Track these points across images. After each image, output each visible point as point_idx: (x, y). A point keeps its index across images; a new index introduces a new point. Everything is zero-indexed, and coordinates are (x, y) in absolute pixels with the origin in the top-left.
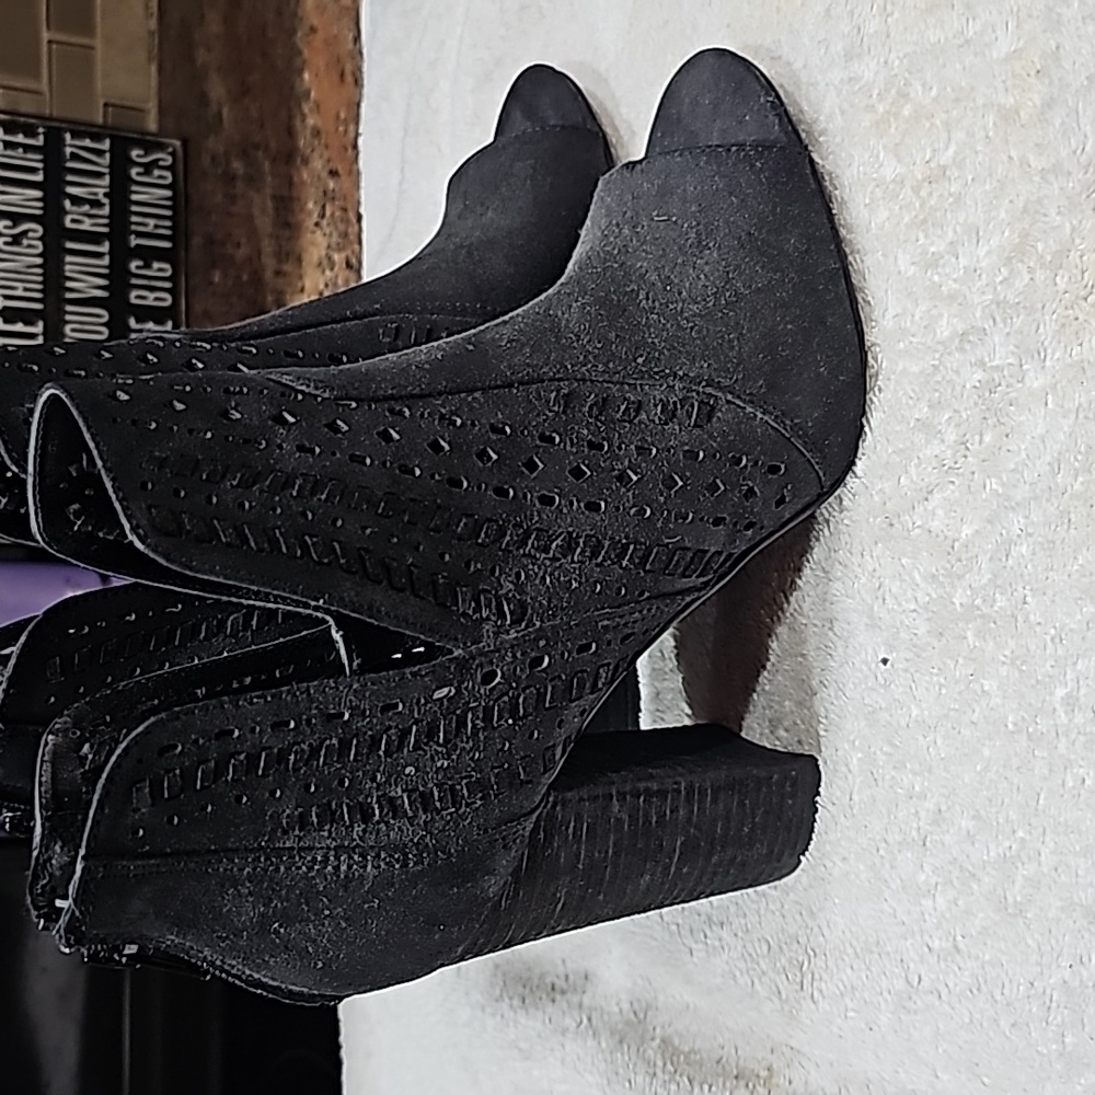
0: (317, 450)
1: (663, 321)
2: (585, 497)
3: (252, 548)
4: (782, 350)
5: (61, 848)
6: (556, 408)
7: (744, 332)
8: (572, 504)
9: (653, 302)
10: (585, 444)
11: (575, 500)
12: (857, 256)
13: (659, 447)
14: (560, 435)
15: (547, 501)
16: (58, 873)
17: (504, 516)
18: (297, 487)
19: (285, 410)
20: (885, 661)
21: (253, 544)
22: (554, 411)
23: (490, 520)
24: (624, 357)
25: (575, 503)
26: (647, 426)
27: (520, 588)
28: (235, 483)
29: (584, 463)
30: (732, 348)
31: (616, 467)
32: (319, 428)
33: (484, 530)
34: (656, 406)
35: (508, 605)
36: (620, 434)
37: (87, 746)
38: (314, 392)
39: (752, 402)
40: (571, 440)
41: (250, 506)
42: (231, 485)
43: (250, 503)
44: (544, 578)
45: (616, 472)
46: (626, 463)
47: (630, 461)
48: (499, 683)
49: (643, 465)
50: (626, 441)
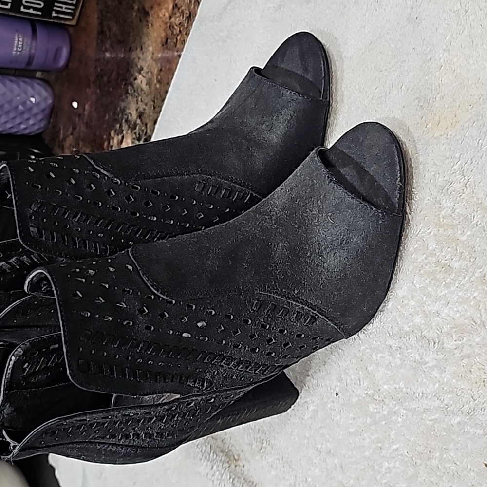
0: (153, 328)
1: (312, 274)
2: (251, 346)
3: (115, 377)
4: (353, 302)
5: (9, 407)
6: (255, 309)
7: (342, 293)
8: (245, 347)
9: (312, 260)
10: (260, 325)
11: (247, 346)
12: (401, 261)
13: (289, 330)
14: (252, 321)
15: (236, 346)
16: (6, 416)
17: (218, 351)
18: (140, 348)
19: (145, 306)
20: (337, 395)
21: (115, 376)
22: (253, 310)
23: (211, 353)
24: (290, 287)
25: (247, 348)
26: (287, 321)
27: (213, 377)
28: (116, 346)
29: (256, 333)
30: (334, 297)
31: (269, 336)
32: (156, 316)
33: (208, 358)
34: (294, 313)
35: (206, 383)
36: (275, 323)
37: (27, 364)
38: (160, 295)
39: (332, 321)
40: (255, 323)
41: (119, 357)
42: (114, 347)
43: (119, 355)
44: (223, 374)
45: (268, 338)
46: (273, 335)
47: (275, 335)
48: (192, 406)
49: (279, 337)
50: (277, 326)
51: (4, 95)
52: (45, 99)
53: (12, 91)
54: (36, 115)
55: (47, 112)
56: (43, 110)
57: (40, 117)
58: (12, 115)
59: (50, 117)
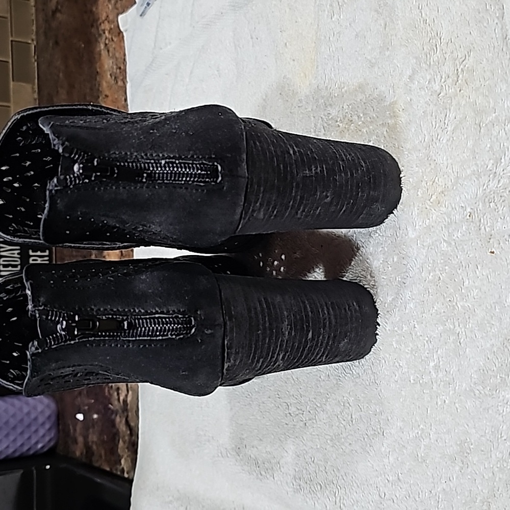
51: (6, 411)
52: (48, 406)
53: (13, 405)
54: (43, 424)
55: (53, 419)
56: (49, 417)
57: (47, 426)
58: (19, 430)
59: (58, 425)
